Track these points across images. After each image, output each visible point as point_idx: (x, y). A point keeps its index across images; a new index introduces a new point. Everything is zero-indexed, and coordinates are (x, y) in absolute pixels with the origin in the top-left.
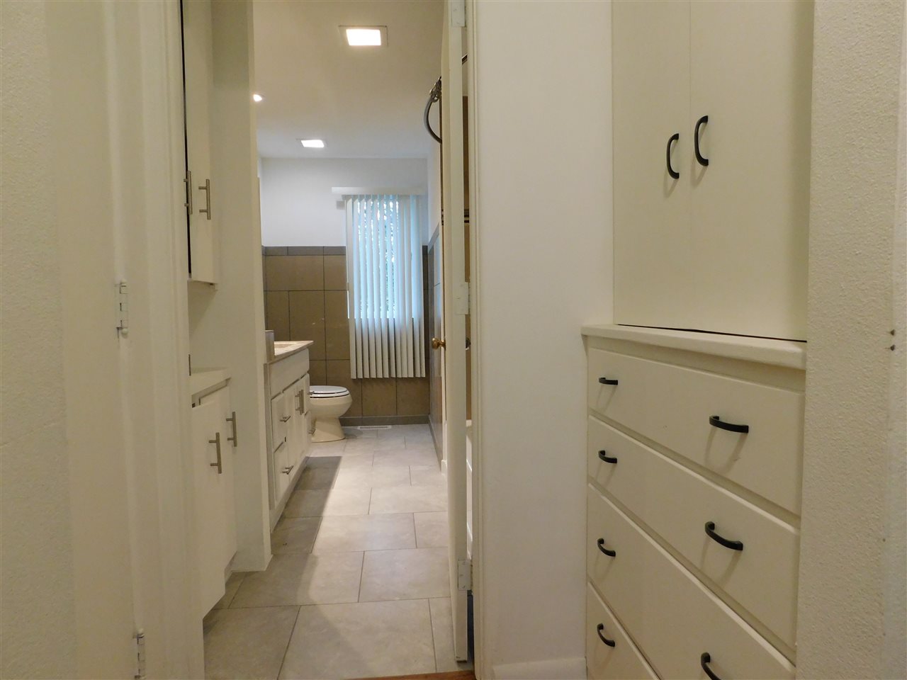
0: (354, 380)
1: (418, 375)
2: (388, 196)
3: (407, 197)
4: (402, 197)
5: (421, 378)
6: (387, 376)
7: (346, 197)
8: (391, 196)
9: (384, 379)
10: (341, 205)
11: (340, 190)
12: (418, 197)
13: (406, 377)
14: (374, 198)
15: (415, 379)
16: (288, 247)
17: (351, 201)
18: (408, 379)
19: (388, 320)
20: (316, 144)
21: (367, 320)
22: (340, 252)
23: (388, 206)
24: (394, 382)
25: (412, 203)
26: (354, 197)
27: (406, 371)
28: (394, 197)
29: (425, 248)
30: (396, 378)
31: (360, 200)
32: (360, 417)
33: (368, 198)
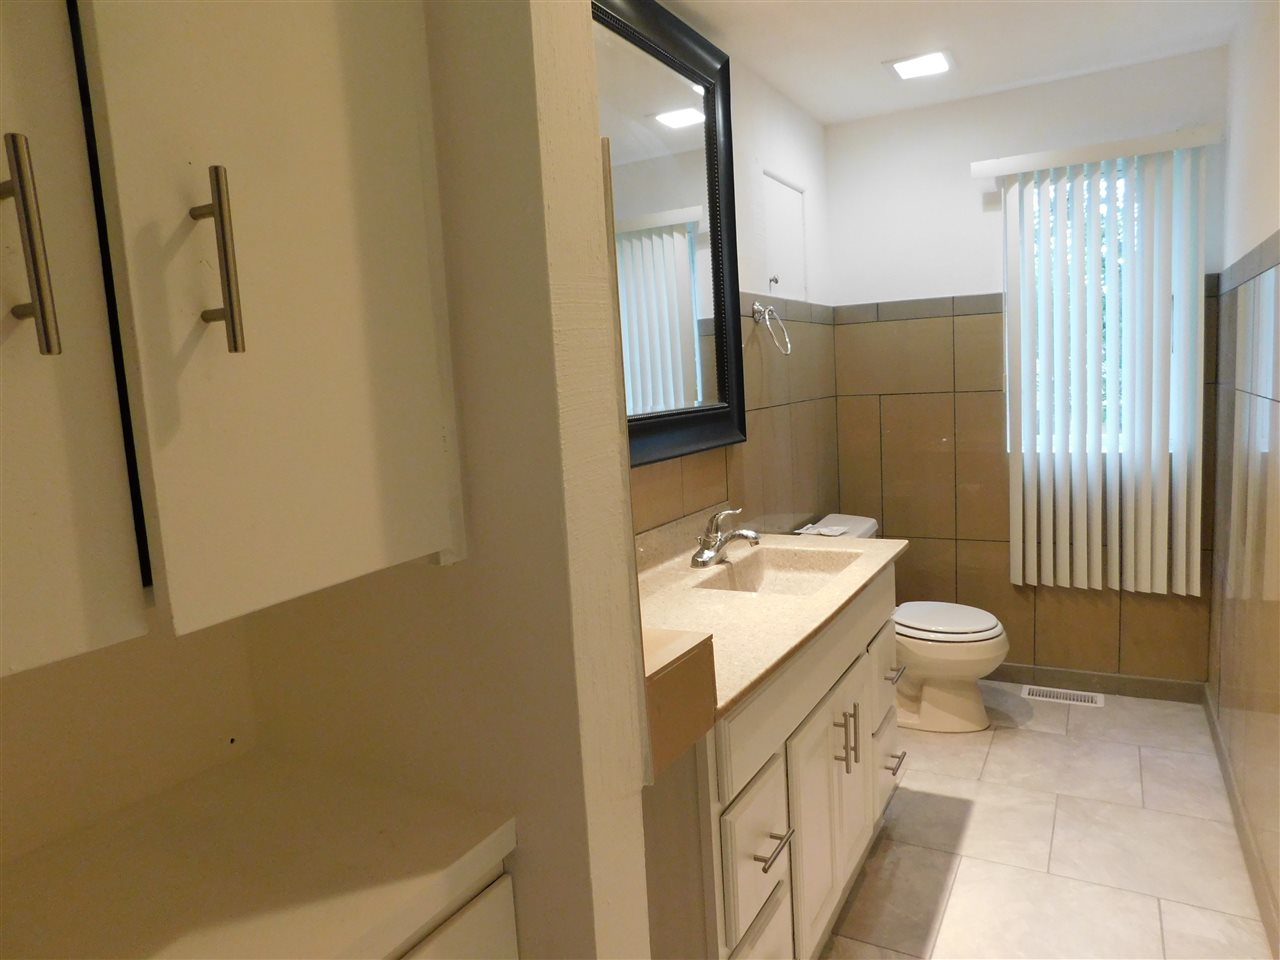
0: (1016, 587)
1: (1181, 589)
2: (1112, 164)
3: (1166, 155)
4: (1146, 161)
5: (1189, 598)
6: (1098, 585)
7: (1005, 181)
8: (1120, 161)
9: (1091, 592)
10: (993, 200)
11: (988, 168)
12: (1196, 152)
13: (1149, 591)
14: (1076, 171)
15: (1171, 597)
16: (878, 304)
17: (1015, 188)
18: (1154, 597)
19: (1104, 457)
20: (930, 65)
21: (1052, 456)
22: (989, 308)
23: (1111, 189)
24: (1116, 600)
25: (1180, 173)
26: (1025, 178)
27: (1150, 578)
28: (1128, 161)
29: (1213, 284)
30: (1122, 591)
31: (1039, 184)
32: (1032, 666)
33: (1058, 173)
